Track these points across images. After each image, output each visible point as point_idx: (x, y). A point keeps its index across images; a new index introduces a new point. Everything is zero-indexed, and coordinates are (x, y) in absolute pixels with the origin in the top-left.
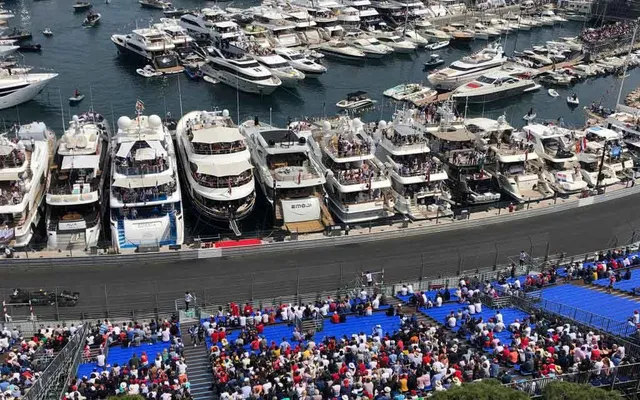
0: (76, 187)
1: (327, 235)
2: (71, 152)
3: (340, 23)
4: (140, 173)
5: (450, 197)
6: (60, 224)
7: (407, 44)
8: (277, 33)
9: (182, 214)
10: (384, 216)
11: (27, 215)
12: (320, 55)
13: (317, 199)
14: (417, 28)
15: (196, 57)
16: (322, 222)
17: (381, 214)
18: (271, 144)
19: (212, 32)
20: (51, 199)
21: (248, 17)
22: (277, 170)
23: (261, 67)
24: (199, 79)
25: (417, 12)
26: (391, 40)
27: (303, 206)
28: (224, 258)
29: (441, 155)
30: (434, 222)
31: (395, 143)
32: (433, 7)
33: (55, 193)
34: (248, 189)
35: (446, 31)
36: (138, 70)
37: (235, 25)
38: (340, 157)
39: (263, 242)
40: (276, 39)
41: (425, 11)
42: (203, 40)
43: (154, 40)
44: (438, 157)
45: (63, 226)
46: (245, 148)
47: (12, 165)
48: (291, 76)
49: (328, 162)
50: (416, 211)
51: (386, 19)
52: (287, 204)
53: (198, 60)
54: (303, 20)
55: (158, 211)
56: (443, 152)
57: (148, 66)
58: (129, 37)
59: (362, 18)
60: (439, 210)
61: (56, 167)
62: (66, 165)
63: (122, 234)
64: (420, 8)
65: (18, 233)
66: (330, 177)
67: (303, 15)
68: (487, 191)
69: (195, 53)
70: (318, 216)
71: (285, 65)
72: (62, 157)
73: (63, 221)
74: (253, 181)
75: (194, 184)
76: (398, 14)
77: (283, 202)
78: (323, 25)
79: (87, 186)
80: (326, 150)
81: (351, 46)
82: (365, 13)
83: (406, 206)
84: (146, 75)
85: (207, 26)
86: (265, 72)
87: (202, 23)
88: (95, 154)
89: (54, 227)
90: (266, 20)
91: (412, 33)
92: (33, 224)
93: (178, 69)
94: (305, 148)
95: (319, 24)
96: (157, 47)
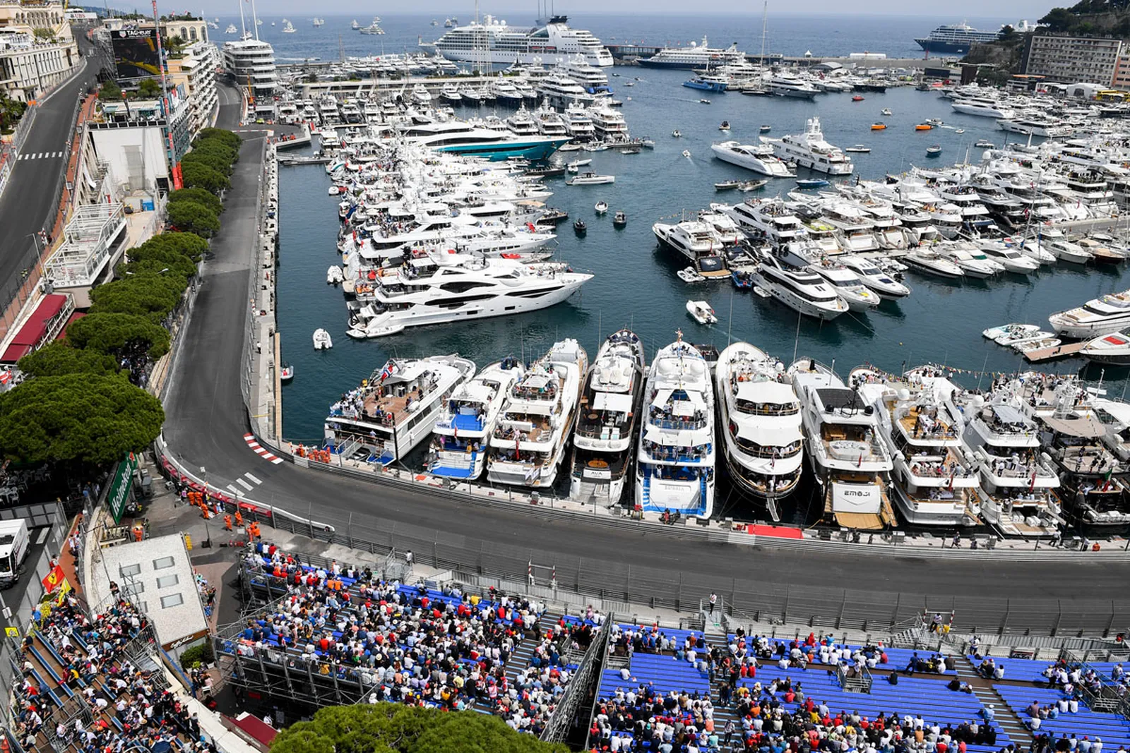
0: (605, 430)
1: (886, 539)
2: (604, 388)
3: (935, 222)
4: (675, 427)
5: (1059, 510)
6: (585, 471)
7: (1025, 262)
8: (848, 233)
9: (713, 481)
10: (964, 523)
11: (553, 454)
12: (902, 267)
13: (878, 487)
14: (1042, 237)
15: (746, 258)
16: (881, 518)
17: (960, 520)
18: (829, 410)
19: (770, 230)
20: (579, 441)
21: (815, 209)
22: (832, 444)
23: (826, 285)
24: (747, 290)
25: (1043, 211)
26: (1003, 255)
27: (860, 494)
28: (755, 547)
29: (1053, 450)
30: (1032, 544)
31: (992, 429)
32: (1067, 206)
33: (584, 435)
34: (793, 464)
35: (1084, 245)
36: (679, 272)
37: (798, 221)
38: (915, 438)
39: (804, 535)
40: (847, 240)
41: (1055, 211)
42: (758, 238)
43: (701, 236)
44: (1048, 453)
45: (588, 473)
46: (796, 412)
47: (545, 397)
48: (861, 299)
49: (899, 440)
50: (1009, 523)
51: (999, 220)
52: (839, 488)
53: (748, 263)
54: (884, 218)
55: (688, 475)
56: (1057, 448)
57: (690, 268)
58: (672, 230)
59: (965, 218)
60: (1041, 526)
61: (587, 401)
62: (598, 404)
63: (647, 493)
64: (1049, 205)
65: (544, 473)
66: (900, 461)
67: (886, 211)
68: (1113, 509)
69: (745, 254)
70: (876, 509)
71: (856, 282)
72: (594, 392)
73: (589, 468)
74: (800, 455)
75: (732, 447)
76: (1017, 213)
77: (834, 484)
78: (911, 225)
79: (616, 431)
80: (899, 424)
81: (946, 258)
82: (969, 211)
83: (996, 515)
84: (687, 280)
85: (764, 221)
86: (829, 291)
87: (759, 217)
88: (627, 393)
89: (579, 474)
90: (836, 216)
91: (1033, 245)
92: (557, 464)
93: (725, 274)
94: (872, 420)
95: (905, 224)
96: (704, 246)
